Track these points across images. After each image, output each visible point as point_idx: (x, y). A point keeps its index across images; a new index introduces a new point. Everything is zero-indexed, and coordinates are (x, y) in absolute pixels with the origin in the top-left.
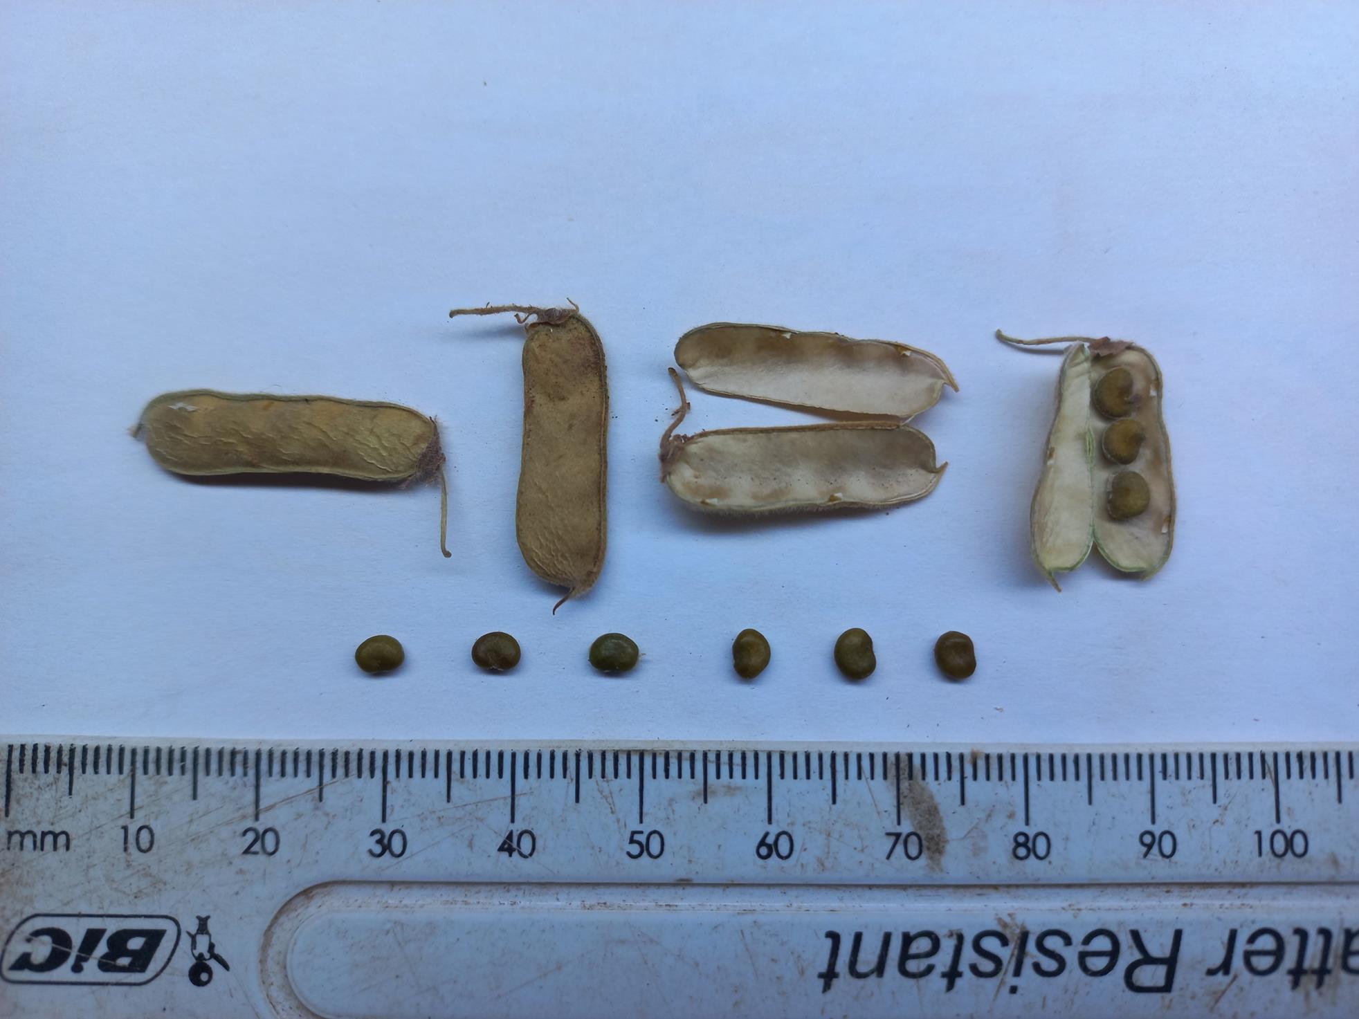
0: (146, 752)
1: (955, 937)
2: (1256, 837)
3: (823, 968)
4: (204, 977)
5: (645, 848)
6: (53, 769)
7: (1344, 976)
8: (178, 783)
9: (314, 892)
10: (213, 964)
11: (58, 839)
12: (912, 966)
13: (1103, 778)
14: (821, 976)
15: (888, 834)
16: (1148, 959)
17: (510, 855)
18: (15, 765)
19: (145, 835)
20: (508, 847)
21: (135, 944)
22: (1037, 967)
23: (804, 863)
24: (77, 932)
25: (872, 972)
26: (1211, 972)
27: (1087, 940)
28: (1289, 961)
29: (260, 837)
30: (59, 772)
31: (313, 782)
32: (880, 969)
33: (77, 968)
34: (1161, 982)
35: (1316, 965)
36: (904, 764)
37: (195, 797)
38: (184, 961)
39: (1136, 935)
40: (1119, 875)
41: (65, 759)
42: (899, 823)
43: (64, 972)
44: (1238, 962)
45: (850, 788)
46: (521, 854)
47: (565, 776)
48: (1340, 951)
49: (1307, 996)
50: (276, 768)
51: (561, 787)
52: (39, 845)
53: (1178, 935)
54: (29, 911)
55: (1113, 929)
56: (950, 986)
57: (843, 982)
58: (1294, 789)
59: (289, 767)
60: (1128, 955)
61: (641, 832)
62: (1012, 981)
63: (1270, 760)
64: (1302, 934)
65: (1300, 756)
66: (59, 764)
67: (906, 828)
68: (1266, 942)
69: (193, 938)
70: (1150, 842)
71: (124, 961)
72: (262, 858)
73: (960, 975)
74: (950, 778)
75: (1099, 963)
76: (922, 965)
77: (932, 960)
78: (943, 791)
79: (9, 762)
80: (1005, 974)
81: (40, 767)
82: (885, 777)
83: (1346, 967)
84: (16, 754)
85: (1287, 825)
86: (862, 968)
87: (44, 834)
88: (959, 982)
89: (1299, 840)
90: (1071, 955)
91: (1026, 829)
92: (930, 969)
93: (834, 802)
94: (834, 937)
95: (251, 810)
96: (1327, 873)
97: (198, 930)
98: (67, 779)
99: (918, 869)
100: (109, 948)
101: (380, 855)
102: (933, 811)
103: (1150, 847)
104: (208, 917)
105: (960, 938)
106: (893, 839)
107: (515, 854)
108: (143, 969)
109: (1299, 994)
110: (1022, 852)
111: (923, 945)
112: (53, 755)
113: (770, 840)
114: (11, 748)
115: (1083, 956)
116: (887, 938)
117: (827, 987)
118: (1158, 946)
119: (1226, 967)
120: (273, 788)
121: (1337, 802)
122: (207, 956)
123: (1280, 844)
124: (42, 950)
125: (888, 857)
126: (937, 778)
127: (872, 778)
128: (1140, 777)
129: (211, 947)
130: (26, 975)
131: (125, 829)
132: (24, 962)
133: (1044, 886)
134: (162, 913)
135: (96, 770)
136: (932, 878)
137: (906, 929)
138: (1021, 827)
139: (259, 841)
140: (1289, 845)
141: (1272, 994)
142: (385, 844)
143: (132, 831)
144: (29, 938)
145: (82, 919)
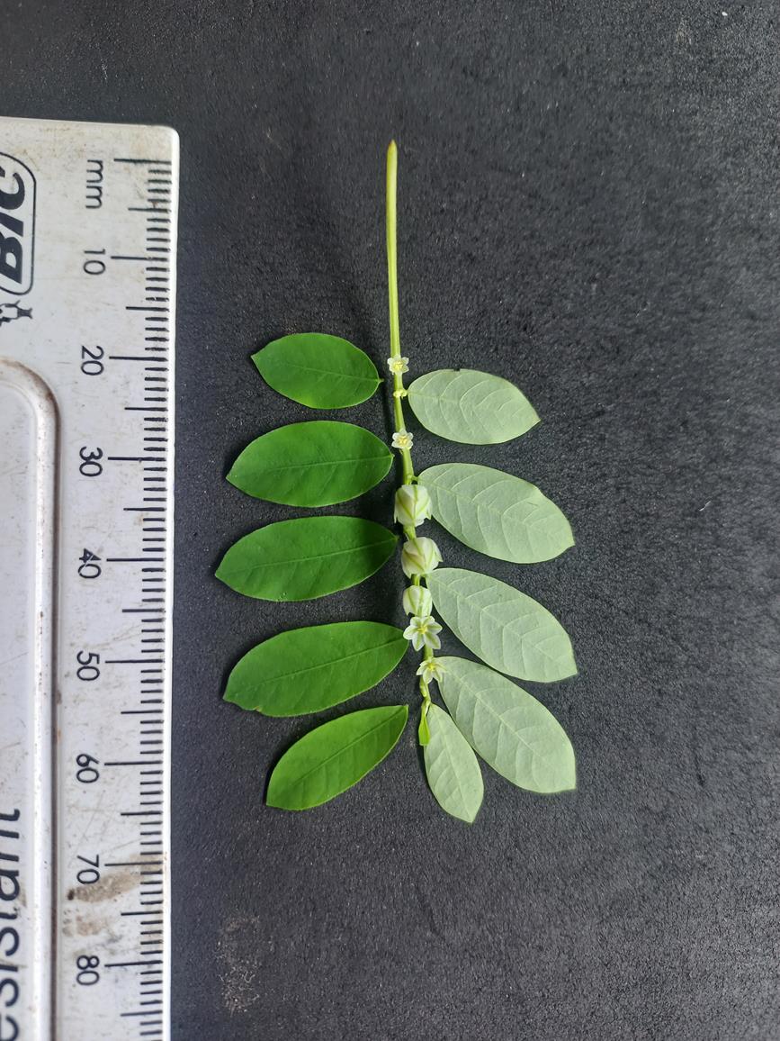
1: (14, 912)
5: (85, 665)
6: (152, 195)
8: (140, 295)
9: (51, 402)
11: (96, 200)
13: (143, 1024)
15: (98, 857)
17: (81, 559)
18: (154, 167)
19: (98, 268)
20: (87, 556)
21: (11, 259)
23: (76, 792)
24: (21, 213)
27: (10, 1020)
29: (96, 360)
30: (150, 200)
31: (142, 403)
36: (154, 868)
37: (129, 308)
41: (160, 206)
42: (106, 865)
45: (134, 826)
46: (81, 567)
47: (144, 600)
50: (151, 374)
51: (135, 598)
52: (92, 185)
54: (38, 176)
59: (151, 384)
61: (98, 662)
66: (154, 201)
67: (102, 870)
72: (79, 360)
74: (143, 903)
78: (131, 898)
79: (157, 162)
81: (154, 186)
82: (143, 854)
84: (163, 167)
87: (99, 189)
91: (102, 963)
93: (123, 814)
94: (15, 816)
95: (118, 352)
98: (144, 207)
99: (69, 881)
100: (8, 239)
101: (81, 455)
102: (115, 890)
105: (13, 917)
106: (94, 861)
107: (82, 563)
110: (84, 963)
111: (8, 887)
112: (162, 196)
113: (92, 765)
114: (169, 163)
116: (15, 859)
120: (136, 371)
124: (7, 186)
125: (79, 857)
126: (143, 894)
127: (142, 844)
131: (103, 252)
134: (35, 281)
135: (150, 230)
136: (62, 892)
137: (20, 873)
138: (103, 961)
139: (93, 360)
142: (91, 459)
143: (102, 258)
144: (16, 176)
145: (31, 217)
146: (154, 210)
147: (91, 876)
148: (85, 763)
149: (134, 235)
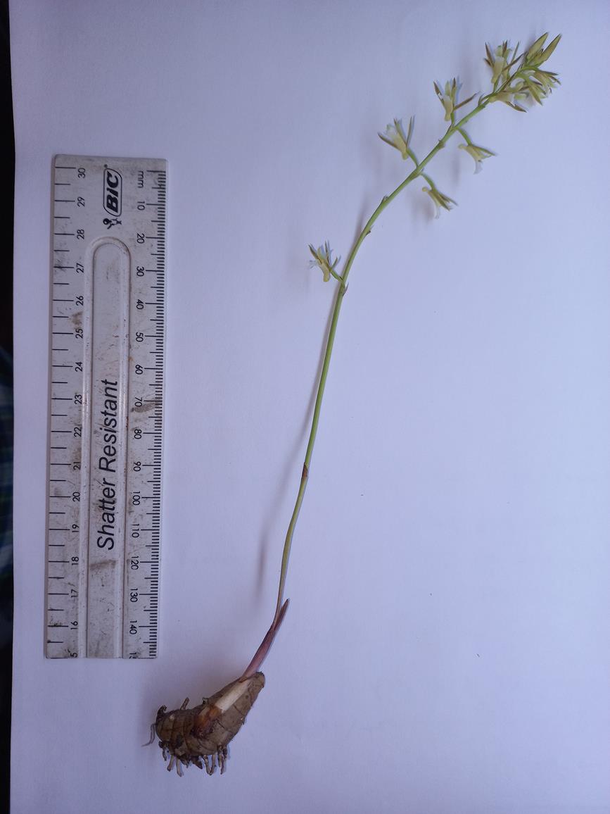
0: (164, 208)
1: (115, 414)
2: (138, 492)
3: (108, 381)
4: (106, 223)
5: (139, 337)
6: (160, 183)
7: (102, 513)
8: (155, 217)
9: (128, 252)
10: (109, 225)
11: (141, 185)
12: (108, 403)
13: (155, 453)
14: (106, 380)
15: (142, 398)
16: (108, 463)
18: (160, 173)
19: (142, 208)
20: (140, 302)
21: (114, 205)
22: (107, 435)
23: (134, 376)
24: (117, 189)
25: (107, 393)
26: (104, 479)
27: (113, 448)
28: (106, 499)
29: (142, 238)
30: (159, 185)
31: (156, 253)
32: (107, 395)
33: (108, 189)
34: (102, 466)
35: (105, 506)
36: (159, 403)
37: (152, 221)
38: (110, 217)
39: (114, 460)
40: (130, 456)
41: (162, 187)
43: (107, 186)
44: (107, 486)
45: (153, 389)
46: (137, 306)
47: (157, 317)
48: (108, 512)
49: (98, 504)
50: (160, 243)
51: (154, 316)
52: (140, 179)
53: (114, 471)
54: (122, 177)
55: (116, 455)
56: (102, 413)
57: (104, 386)
58: (150, 502)
59: (160, 246)
60: (109, 458)
61: (143, 336)
63: (158, 496)
64: (114, 503)
65: (159, 504)
66: (161, 185)
67: (143, 402)
68: (111, 494)
69: (116, 220)
70: (138, 464)
71: (110, 201)
72: (137, 238)
73: (105, 415)
74: (156, 414)
75: (107, 451)
76: (108, 406)
77: (109, 409)
78: (152, 412)
79: (161, 172)
80: (105, 427)
81: (160, 180)
82: (156, 398)
83: (104, 514)
84: (163, 173)
85: (141, 500)
86: (108, 391)
87: (142, 181)
88: (103, 415)
89: (137, 503)
90: (110, 443)
92: (107, 408)
93: (150, 385)
94: (115, 384)
95: (149, 236)
96: (129, 509)
97: (118, 221)
98: (157, 187)
99: (132, 405)
100: (113, 198)
101: (137, 269)
102: (146, 410)
103: (136, 464)
104: (121, 224)
105: (115, 416)
106: (140, 399)
107: (137, 304)
108: (108, 207)
109: (98, 501)
110: (137, 432)
111: (113, 406)
112: (163, 183)
113: (140, 368)
114: (165, 172)
115: (109, 446)
116: (116, 397)
117: (103, 381)
118: (111, 466)
119: (105, 483)
120: (155, 242)
121: (147, 513)
122: (111, 223)
123: (137, 498)
124: (113, 180)
125: (136, 398)
126: (156, 411)
127: (156, 395)
128: (155, 462)
129: (113, 224)
130: (106, 176)
131: (144, 202)
132: (109, 175)
133: (127, 437)
134: (122, 212)
135: (159, 195)
136: (130, 409)
137: (117, 402)
138: (143, 432)
139: (141, 238)
140: (137, 500)
141: (98, 494)
142: (140, 271)
143: (143, 204)
144: (116, 177)
145: (120, 191)
146: (160, 188)
147: (139, 404)
148: (138, 368)
149: (153, 196)
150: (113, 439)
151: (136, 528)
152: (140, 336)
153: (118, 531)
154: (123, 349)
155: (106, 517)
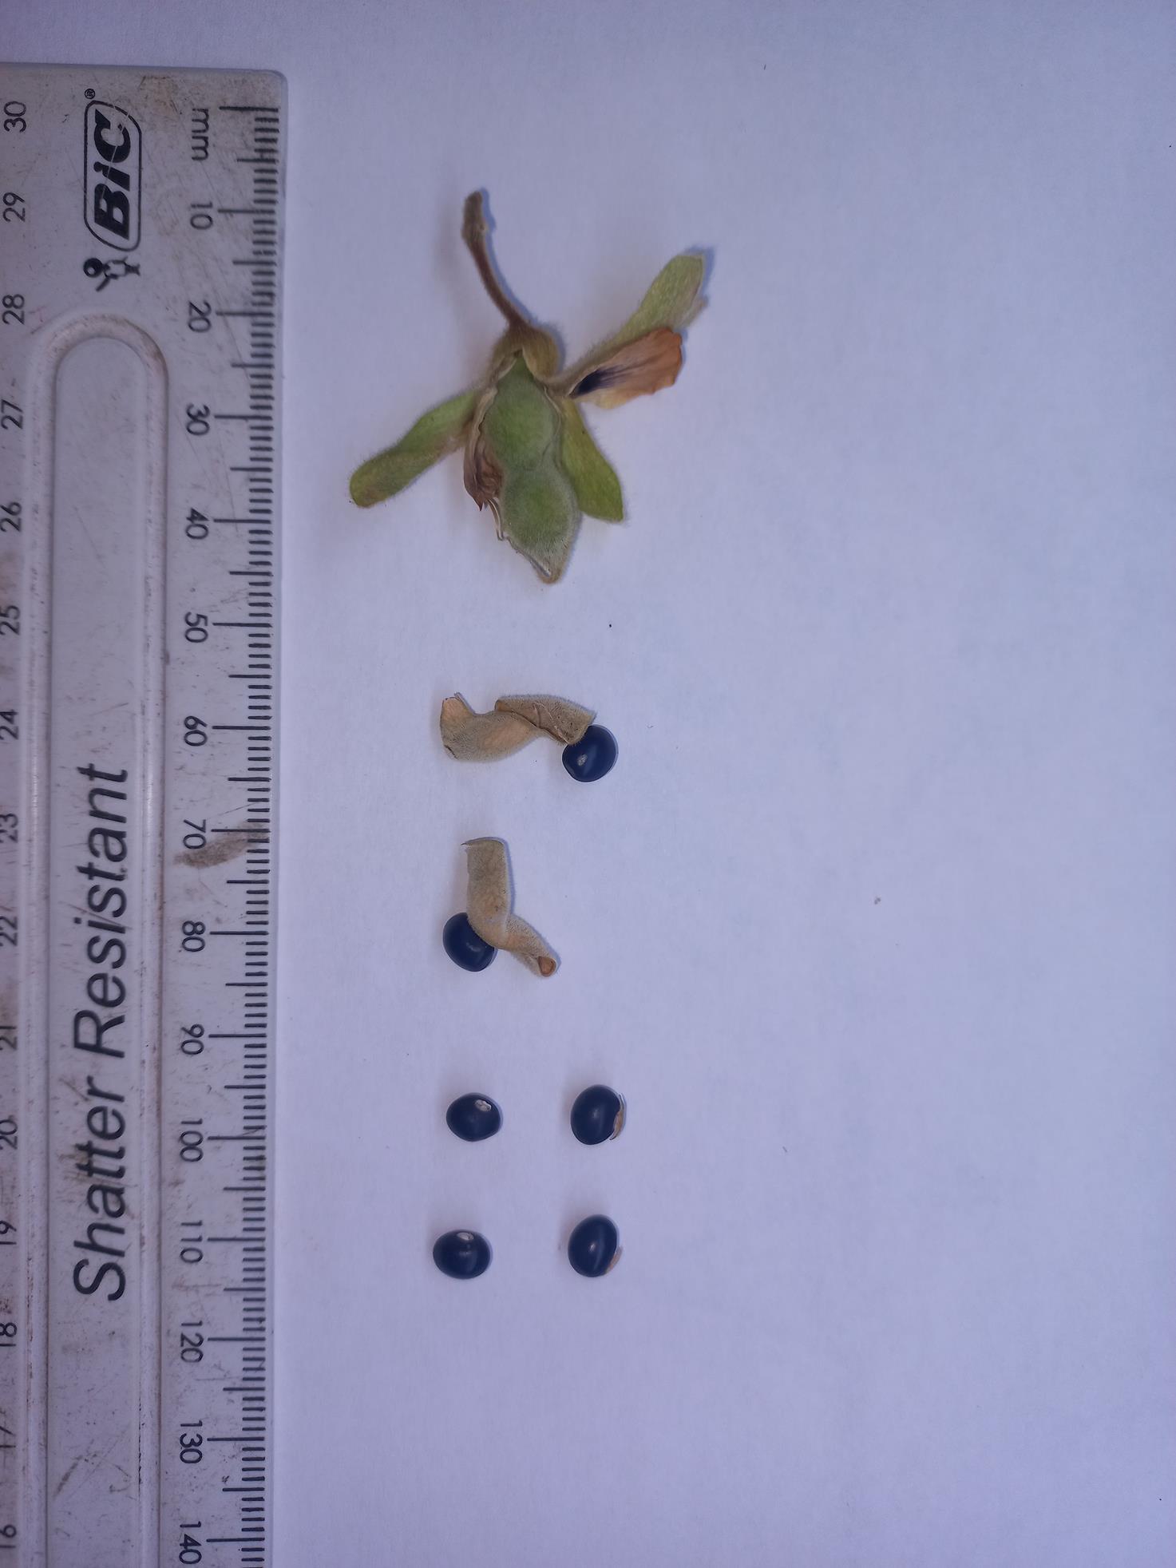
0: (272, 222)
1: (122, 874)
2: (197, 1120)
3: (98, 768)
4: (91, 271)
5: (193, 627)
6: (259, 145)
7: (87, 1187)
8: (246, 250)
9: (160, 361)
10: (102, 277)
11: (202, 151)
12: (98, 840)
13: (247, 995)
14: (91, 766)
15: (204, 822)
16: (101, 1030)
17: (188, 519)
18: (261, 114)
19: (204, 221)
20: (195, 516)
21: (118, 214)
22: (95, 940)
23: (183, 754)
24: (127, 166)
25: (94, 807)
26: (90, 1080)
27: (116, 981)
29: (203, 316)
30: (256, 150)
31: (248, 359)
32: (96, 813)
33: (98, 167)
34: (83, 1039)
35: (96, 1165)
36: (261, 836)
37: (236, 262)
38: (104, 254)
39: (119, 1021)
40: (170, 1005)
41: (267, 156)
42: (213, 831)
43: (95, 156)
44: (98, 1102)
45: (241, 791)
46: (189, 528)
47: (251, 563)
48: (105, 1184)
49: (71, 1157)
50: (259, 330)
51: (242, 561)
52: (197, 134)
53: (119, 1054)
54: (142, 126)
55: (124, 1003)
56: (82, 870)
57: (86, 784)
58: (235, 1152)
59: (259, 340)
60: (104, 1014)
61: (206, 624)
62: (85, 918)
63: (259, 1133)
64: (120, 1154)
65: (261, 1158)
66: (261, 151)
67: (210, 836)
68: (113, 1126)
69: (122, 262)
70: (194, 1033)
71: (104, 205)
72: (185, 317)
73: (91, 878)
74: (249, 872)
75: (98, 990)
76: (99, 848)
77: (103, 857)
78: (238, 865)
79: (263, 109)
80: (91, 914)
81: (260, 135)
82: (250, 820)
83: (92, 1189)
84: (270, 115)
85: (205, 1146)
86: (97, 799)
87: (206, 139)
88: (84, 877)
89: (194, 1155)
90: (105, 967)
91: (207, 931)
93: (230, 779)
94: (121, 778)
95: (225, 308)
96: (168, 1175)
97: (129, 266)
98: (250, 157)
99: (176, 846)
100: (115, 193)
101: (189, 414)
102: (220, 858)
103: (190, 1032)
104: (138, 273)
105: (120, 878)
106: (201, 826)
107: (189, 523)
108: (97, 221)
109: (72, 1151)
110: (189, 928)
111: (115, 848)
112: (270, 146)
113: (200, 728)
114: (275, 110)
115: (102, 977)
117: (82, 771)
118: (110, 1039)
119: (94, 1092)
120: (242, 326)
121: (225, 1186)
122: (108, 273)
123: (192, 1139)
124: (113, 138)
125: (186, 822)
126: (249, 862)
127: (249, 810)
128: (247, 1026)
129: (115, 276)
130: (92, 124)
131: (210, 206)
132: (102, 122)
133: (161, 947)
134: (142, 237)
135: (258, 181)
136: (169, 856)
137: (128, 834)
138: (209, 928)
139: (200, 315)
140: (191, 1147)
141: (72, 1128)
142: (198, 417)
143: (209, 212)
144: (122, 128)
145: (137, 170)
146: (262, 160)
147: (197, 841)
149: (241, 187)
150: (115, 953)
151: (193, 1233)
152: (196, 626)
153: (136, 1242)
154: (145, 669)
155: (97, 1198)
